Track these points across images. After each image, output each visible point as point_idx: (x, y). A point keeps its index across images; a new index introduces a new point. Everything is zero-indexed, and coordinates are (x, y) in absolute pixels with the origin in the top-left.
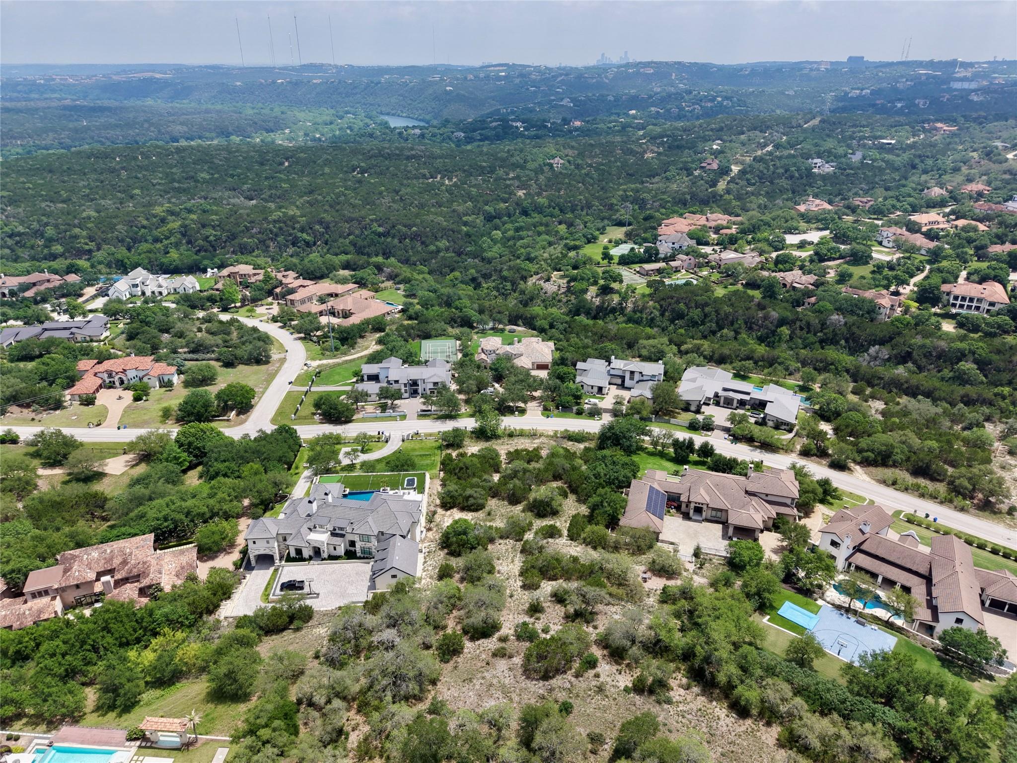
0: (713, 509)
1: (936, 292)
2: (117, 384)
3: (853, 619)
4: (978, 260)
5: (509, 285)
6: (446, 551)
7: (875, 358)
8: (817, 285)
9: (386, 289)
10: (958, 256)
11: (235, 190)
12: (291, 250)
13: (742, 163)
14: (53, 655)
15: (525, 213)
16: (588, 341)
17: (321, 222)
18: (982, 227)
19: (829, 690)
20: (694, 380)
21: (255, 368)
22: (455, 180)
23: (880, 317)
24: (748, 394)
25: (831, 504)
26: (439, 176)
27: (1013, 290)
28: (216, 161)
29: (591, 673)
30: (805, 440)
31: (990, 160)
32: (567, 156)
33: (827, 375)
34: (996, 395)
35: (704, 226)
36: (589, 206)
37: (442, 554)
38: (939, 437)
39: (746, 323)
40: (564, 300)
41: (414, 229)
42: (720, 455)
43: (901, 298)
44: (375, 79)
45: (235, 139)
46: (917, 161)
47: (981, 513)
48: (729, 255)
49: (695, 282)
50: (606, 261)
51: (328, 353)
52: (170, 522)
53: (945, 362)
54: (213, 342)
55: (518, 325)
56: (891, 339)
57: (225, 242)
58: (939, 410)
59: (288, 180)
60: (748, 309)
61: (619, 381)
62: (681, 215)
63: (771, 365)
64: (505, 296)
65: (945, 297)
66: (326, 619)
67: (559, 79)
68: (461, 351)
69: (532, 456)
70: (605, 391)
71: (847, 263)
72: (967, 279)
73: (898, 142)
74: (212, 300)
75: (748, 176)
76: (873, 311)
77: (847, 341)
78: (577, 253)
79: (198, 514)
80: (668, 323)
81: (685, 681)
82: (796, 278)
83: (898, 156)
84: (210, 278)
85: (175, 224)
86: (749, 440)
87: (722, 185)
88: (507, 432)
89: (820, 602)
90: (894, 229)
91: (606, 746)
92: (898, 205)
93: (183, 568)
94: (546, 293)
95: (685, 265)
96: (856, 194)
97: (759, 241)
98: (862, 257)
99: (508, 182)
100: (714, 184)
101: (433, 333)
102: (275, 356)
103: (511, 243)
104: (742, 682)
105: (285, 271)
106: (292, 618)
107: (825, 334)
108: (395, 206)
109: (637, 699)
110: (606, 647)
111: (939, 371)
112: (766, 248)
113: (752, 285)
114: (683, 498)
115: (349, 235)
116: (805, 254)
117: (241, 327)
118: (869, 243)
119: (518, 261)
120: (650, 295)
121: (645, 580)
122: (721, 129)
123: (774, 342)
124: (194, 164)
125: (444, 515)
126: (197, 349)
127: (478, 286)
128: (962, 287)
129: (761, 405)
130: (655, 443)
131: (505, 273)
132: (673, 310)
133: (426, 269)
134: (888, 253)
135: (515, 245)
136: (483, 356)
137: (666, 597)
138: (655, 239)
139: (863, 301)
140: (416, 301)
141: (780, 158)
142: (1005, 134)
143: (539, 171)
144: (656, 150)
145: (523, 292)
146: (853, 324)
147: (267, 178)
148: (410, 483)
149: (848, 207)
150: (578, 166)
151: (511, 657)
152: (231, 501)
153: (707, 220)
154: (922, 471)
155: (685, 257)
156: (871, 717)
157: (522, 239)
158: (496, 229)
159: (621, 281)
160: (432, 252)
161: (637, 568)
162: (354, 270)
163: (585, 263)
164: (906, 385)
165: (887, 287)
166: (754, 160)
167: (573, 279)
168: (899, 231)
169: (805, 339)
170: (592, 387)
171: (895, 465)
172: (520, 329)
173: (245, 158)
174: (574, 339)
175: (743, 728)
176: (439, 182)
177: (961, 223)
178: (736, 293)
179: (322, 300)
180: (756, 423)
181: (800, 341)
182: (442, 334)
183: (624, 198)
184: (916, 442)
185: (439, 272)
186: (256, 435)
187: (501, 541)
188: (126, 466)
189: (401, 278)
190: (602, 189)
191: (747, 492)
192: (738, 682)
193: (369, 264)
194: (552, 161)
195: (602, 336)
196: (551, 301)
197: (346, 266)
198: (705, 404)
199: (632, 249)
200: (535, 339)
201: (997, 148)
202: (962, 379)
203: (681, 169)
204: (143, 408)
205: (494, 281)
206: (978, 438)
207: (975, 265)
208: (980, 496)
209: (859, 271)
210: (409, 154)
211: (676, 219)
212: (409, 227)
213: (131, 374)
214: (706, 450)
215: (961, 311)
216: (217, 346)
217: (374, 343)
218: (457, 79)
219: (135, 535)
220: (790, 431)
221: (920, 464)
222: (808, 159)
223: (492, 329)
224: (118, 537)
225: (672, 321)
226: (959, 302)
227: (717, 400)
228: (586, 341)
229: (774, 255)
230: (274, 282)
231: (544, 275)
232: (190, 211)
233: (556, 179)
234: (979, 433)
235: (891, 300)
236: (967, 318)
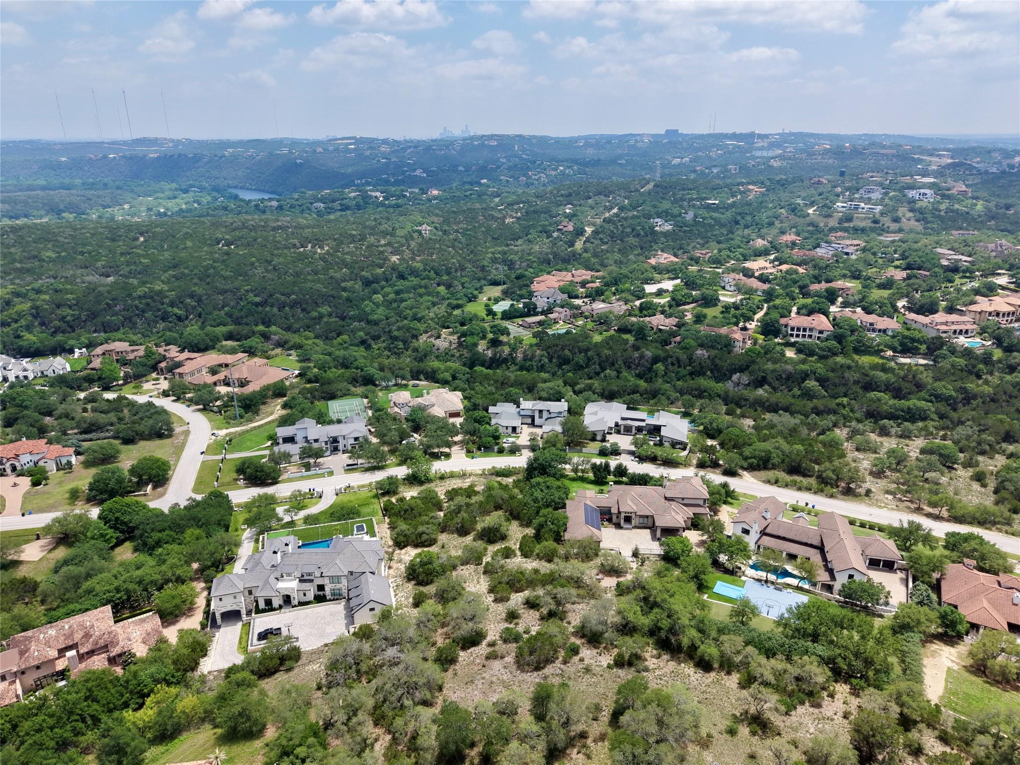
0: (641, 516)
1: (776, 325)
2: (9, 471)
3: (772, 587)
4: (803, 297)
5: (401, 345)
6: (413, 582)
7: (738, 384)
8: (679, 326)
9: (277, 355)
10: (787, 295)
11: (87, 268)
12: (161, 325)
13: (594, 224)
14: (39, 731)
15: (402, 277)
16: (492, 389)
17: (192, 296)
18: (801, 270)
19: (770, 638)
20: (595, 413)
21: (159, 442)
22: (326, 248)
23: (735, 349)
24: (643, 420)
25: (731, 504)
26: (310, 245)
27: (834, 320)
28: (61, 239)
29: (576, 659)
30: (699, 455)
31: (795, 214)
32: (433, 223)
33: (703, 401)
34: (838, 404)
35: (572, 281)
36: (463, 269)
37: (410, 586)
38: (802, 442)
39: (625, 363)
40: (457, 355)
41: (293, 297)
42: (634, 473)
43: (750, 332)
44: (219, 153)
45: (70, 216)
46: (739, 218)
47: (846, 498)
48: (599, 306)
49: (574, 331)
50: (490, 317)
51: (232, 422)
52: (123, 593)
53: (793, 382)
54: (106, 420)
55: (420, 380)
56: (748, 367)
57: (85, 321)
58: (797, 421)
59: (147, 255)
60: (625, 350)
61: (529, 421)
62: (549, 273)
63: (654, 397)
64: (398, 355)
65: (784, 329)
66: (314, 657)
67: (409, 151)
68: (371, 408)
69: (470, 492)
70: (518, 430)
71: (699, 306)
72: (798, 313)
73: (721, 202)
74: (90, 380)
75: (601, 236)
76: (729, 345)
77: (712, 372)
78: (463, 311)
79: (151, 582)
80: (556, 369)
81: (655, 652)
82: (658, 321)
83: (723, 214)
84: (79, 358)
85: (24, 306)
86: (653, 459)
87: (579, 245)
88: (439, 475)
89: (743, 578)
90: (732, 275)
91: (604, 713)
92: (732, 255)
93: (148, 634)
94: (438, 349)
95: (562, 316)
96: (694, 247)
97: (622, 291)
98: (711, 300)
99: (381, 249)
100: (572, 244)
101: (339, 393)
102: (178, 429)
103: (394, 305)
104: (703, 643)
105: (167, 345)
106: (282, 660)
107: (693, 367)
108: (270, 276)
109: (621, 672)
110: (583, 636)
111: (790, 391)
112: (630, 297)
113: (623, 330)
114: (614, 510)
115: (223, 307)
116: (663, 301)
117: (132, 404)
118: (715, 288)
119: (405, 322)
120: (536, 345)
121: (599, 580)
122: (570, 195)
123: (651, 378)
124: (34, 242)
125: (399, 554)
126: (89, 429)
127: (368, 347)
128: (795, 320)
129: (656, 430)
130: (575, 470)
131: (396, 333)
132: (559, 357)
133: (311, 335)
134: (731, 296)
135: (399, 307)
136: (396, 409)
137: (621, 591)
138: (531, 294)
139: (720, 336)
140: (312, 365)
141: (626, 219)
142: (803, 194)
143: (409, 237)
144: (515, 215)
145: (416, 350)
146: (716, 357)
147: (122, 254)
148: (360, 529)
149: (692, 259)
150: (445, 232)
151: (502, 658)
152: (182, 566)
153: (573, 276)
154: (794, 470)
155: (560, 310)
156: (806, 652)
157: (406, 301)
158: (375, 293)
159: (508, 334)
160: (314, 319)
161: (589, 572)
162: (238, 340)
163: (471, 320)
164: (767, 404)
165: (737, 324)
166: (604, 221)
167: (464, 335)
168: (737, 277)
169: (677, 373)
170: (507, 428)
171: (774, 467)
172: (422, 383)
173: (93, 235)
174: (479, 387)
175: (710, 680)
176: (311, 251)
177: (784, 267)
178: (611, 337)
179: (213, 371)
180: (655, 445)
181: (673, 375)
182: (347, 394)
183: (494, 260)
184: (785, 446)
185: (326, 337)
186: (186, 503)
187: (462, 567)
188: (43, 551)
189: (291, 344)
190: (472, 252)
191: (666, 498)
192: (700, 643)
193: (254, 333)
194: (420, 228)
195: (502, 384)
196: (446, 356)
197: (230, 337)
198: (608, 433)
199: (512, 305)
200: (442, 390)
201: (799, 205)
202: (808, 395)
203: (541, 232)
204: (44, 493)
205: (384, 342)
206: (832, 440)
207: (801, 301)
208: (843, 485)
209: (712, 312)
210: (275, 225)
211: (545, 277)
212: (288, 295)
213: (25, 459)
214: (621, 471)
215: (797, 339)
216: (112, 424)
217: (279, 407)
218: (306, 152)
219: (87, 610)
220: (684, 449)
221: (794, 464)
222: (649, 219)
223: (396, 385)
224: (69, 614)
225: (560, 366)
226: (795, 333)
227: (617, 429)
228: (489, 388)
229: (638, 303)
230: (157, 357)
231: (434, 332)
232: (38, 292)
233: (426, 245)
234: (832, 436)
235: (743, 335)
236: (803, 345)
